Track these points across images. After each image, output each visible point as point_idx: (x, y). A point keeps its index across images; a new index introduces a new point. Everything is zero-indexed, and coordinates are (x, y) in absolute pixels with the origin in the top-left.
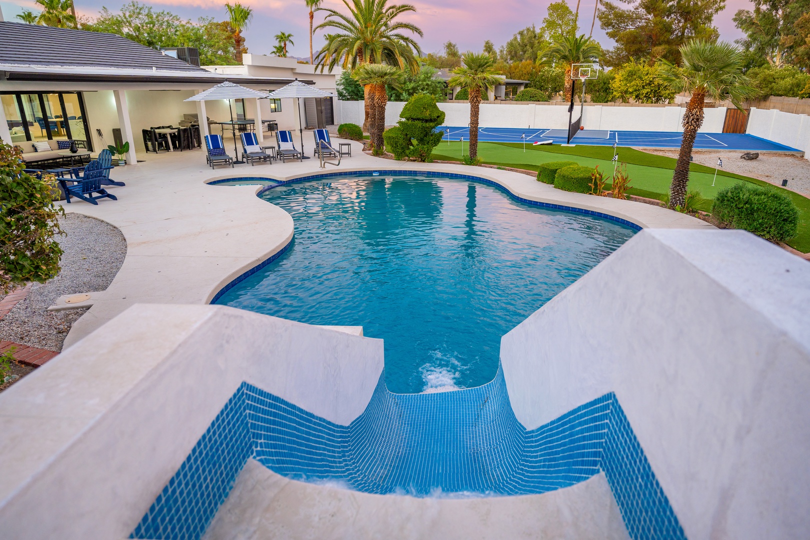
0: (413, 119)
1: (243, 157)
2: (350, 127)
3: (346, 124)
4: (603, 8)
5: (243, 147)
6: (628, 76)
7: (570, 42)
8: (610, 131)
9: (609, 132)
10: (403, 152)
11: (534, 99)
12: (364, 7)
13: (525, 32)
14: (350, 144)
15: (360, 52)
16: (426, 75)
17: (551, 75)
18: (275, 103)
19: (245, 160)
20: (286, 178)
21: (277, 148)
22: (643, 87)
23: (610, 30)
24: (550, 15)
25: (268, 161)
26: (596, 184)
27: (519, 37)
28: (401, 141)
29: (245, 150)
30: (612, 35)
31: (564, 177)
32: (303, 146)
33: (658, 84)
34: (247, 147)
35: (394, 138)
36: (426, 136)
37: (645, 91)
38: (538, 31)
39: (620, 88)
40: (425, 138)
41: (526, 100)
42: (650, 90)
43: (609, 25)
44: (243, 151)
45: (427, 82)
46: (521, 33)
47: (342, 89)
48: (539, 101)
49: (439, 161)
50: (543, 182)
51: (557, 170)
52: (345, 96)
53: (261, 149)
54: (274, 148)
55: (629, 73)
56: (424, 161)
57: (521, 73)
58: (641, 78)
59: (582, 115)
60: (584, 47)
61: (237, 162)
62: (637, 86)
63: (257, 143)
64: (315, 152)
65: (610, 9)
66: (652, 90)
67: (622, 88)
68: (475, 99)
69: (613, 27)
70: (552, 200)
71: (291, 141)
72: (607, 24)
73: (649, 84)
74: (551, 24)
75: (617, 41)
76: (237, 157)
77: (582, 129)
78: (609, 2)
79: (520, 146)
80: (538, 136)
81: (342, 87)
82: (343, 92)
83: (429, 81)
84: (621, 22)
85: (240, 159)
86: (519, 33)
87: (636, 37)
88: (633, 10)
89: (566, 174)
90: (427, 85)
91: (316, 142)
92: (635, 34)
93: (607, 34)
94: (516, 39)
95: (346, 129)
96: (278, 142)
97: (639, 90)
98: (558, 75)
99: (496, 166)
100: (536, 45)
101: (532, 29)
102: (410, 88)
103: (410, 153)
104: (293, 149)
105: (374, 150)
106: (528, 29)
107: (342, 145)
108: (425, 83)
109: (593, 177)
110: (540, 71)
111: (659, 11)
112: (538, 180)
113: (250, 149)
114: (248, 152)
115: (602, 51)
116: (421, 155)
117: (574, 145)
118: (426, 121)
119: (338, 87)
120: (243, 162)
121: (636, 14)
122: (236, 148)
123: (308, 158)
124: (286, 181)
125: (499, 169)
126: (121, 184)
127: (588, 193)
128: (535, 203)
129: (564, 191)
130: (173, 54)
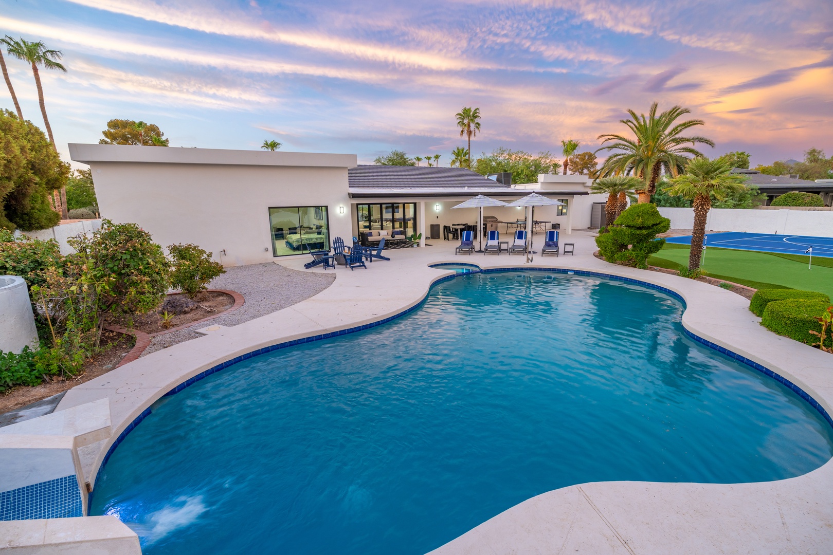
5: (487, 241)
10: (613, 255)
14: (573, 245)
20: (485, 267)
21: (512, 244)
31: (773, 312)
32: (532, 243)
34: (489, 241)
44: (486, 244)
49: (658, 268)
50: (753, 312)
53: (498, 243)
54: (510, 243)
56: (635, 267)
61: (480, 251)
63: (498, 239)
64: (543, 249)
68: (701, 207)
70: (719, 341)
71: (525, 238)
76: (480, 248)
89: (779, 309)
91: (545, 241)
96: (514, 239)
99: (723, 282)
104: (524, 245)
107: (567, 245)
112: (750, 308)
113: (491, 243)
114: (489, 245)
116: (630, 261)
118: (640, 228)
122: (481, 241)
123: (535, 253)
125: (722, 286)
126: (388, 259)
127: (814, 344)
128: (698, 339)
129: (770, 332)
130: (494, 178)
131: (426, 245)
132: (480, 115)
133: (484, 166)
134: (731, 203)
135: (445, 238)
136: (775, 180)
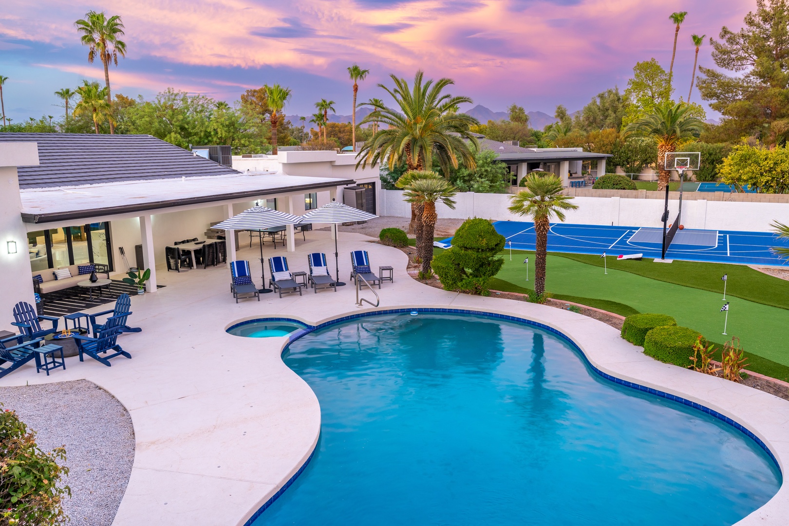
0: (466, 248)
1: (271, 284)
2: (394, 233)
3: (389, 229)
4: (704, 77)
5: (272, 273)
6: (741, 160)
7: (662, 113)
8: (720, 232)
9: (718, 235)
10: (454, 283)
11: (618, 187)
12: (412, 97)
13: (606, 95)
14: (392, 269)
15: (409, 148)
16: (485, 161)
17: (640, 146)
18: (310, 198)
19: (272, 287)
20: (317, 323)
21: (308, 273)
22: (762, 174)
23: (714, 101)
24: (637, 76)
25: (298, 291)
26: (699, 356)
27: (598, 102)
28: (452, 272)
29: (273, 277)
30: (717, 108)
31: (656, 343)
32: (337, 271)
33: (781, 170)
34: (275, 274)
35: (443, 268)
36: (481, 266)
37: (764, 179)
38: (622, 93)
39: (730, 174)
40: (481, 269)
41: (609, 188)
42: (771, 178)
43: (713, 96)
44: (271, 278)
45: (486, 168)
46: (602, 97)
47: (387, 175)
48: (624, 189)
49: (499, 292)
50: (629, 341)
51: (647, 330)
52: (390, 182)
53: (291, 276)
54: (306, 274)
55: (742, 157)
56: (479, 294)
57: (602, 143)
58: (759, 164)
59: (680, 211)
60: (681, 119)
61: (264, 291)
62: (753, 173)
63: (287, 269)
64: (352, 276)
65: (713, 77)
66: (773, 178)
67: (733, 175)
68: (542, 228)
69: (718, 97)
70: (641, 381)
71: (325, 265)
72: (709, 95)
73: (770, 171)
74: (638, 86)
75: (723, 114)
76: (264, 285)
77: (682, 228)
78: (711, 69)
79: (599, 262)
80: (623, 242)
81: (387, 173)
82: (387, 179)
83: (488, 167)
84: (728, 92)
85: (267, 287)
86: (599, 96)
87: (748, 110)
88: (742, 77)
89: (659, 339)
90: (486, 171)
91: (353, 266)
92: (747, 106)
93: (710, 105)
94: (594, 103)
95: (389, 235)
96: (310, 266)
97: (755, 178)
98: (648, 145)
99: (568, 303)
100: (620, 109)
101: (614, 92)
102: (465, 175)
103: (462, 286)
104: (326, 274)
105: (420, 273)
106: (610, 91)
107: (382, 270)
108: (483, 169)
109: (696, 349)
110: (625, 141)
111: (778, 80)
112: (623, 337)
113: (279, 276)
114: (276, 280)
115: (706, 125)
116: (476, 288)
117: (669, 261)
118: (483, 251)
119: (382, 173)
120: (270, 291)
121: (747, 83)
122: (263, 275)
123: (343, 284)
124: (317, 327)
125: (572, 309)
126: (138, 330)
127: (689, 367)
128: (619, 381)
129: (657, 361)
130: (204, 153)
131: (159, 287)
132: (122, 29)
133: (147, 119)
134: (487, 184)
135: (169, 268)
136: (501, 148)
